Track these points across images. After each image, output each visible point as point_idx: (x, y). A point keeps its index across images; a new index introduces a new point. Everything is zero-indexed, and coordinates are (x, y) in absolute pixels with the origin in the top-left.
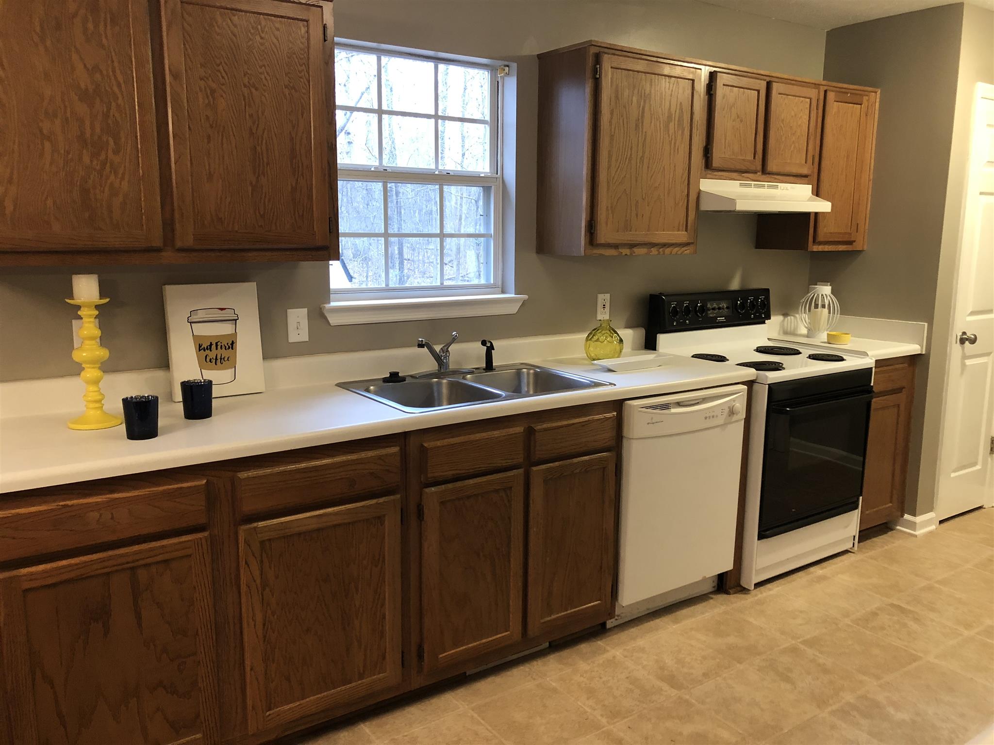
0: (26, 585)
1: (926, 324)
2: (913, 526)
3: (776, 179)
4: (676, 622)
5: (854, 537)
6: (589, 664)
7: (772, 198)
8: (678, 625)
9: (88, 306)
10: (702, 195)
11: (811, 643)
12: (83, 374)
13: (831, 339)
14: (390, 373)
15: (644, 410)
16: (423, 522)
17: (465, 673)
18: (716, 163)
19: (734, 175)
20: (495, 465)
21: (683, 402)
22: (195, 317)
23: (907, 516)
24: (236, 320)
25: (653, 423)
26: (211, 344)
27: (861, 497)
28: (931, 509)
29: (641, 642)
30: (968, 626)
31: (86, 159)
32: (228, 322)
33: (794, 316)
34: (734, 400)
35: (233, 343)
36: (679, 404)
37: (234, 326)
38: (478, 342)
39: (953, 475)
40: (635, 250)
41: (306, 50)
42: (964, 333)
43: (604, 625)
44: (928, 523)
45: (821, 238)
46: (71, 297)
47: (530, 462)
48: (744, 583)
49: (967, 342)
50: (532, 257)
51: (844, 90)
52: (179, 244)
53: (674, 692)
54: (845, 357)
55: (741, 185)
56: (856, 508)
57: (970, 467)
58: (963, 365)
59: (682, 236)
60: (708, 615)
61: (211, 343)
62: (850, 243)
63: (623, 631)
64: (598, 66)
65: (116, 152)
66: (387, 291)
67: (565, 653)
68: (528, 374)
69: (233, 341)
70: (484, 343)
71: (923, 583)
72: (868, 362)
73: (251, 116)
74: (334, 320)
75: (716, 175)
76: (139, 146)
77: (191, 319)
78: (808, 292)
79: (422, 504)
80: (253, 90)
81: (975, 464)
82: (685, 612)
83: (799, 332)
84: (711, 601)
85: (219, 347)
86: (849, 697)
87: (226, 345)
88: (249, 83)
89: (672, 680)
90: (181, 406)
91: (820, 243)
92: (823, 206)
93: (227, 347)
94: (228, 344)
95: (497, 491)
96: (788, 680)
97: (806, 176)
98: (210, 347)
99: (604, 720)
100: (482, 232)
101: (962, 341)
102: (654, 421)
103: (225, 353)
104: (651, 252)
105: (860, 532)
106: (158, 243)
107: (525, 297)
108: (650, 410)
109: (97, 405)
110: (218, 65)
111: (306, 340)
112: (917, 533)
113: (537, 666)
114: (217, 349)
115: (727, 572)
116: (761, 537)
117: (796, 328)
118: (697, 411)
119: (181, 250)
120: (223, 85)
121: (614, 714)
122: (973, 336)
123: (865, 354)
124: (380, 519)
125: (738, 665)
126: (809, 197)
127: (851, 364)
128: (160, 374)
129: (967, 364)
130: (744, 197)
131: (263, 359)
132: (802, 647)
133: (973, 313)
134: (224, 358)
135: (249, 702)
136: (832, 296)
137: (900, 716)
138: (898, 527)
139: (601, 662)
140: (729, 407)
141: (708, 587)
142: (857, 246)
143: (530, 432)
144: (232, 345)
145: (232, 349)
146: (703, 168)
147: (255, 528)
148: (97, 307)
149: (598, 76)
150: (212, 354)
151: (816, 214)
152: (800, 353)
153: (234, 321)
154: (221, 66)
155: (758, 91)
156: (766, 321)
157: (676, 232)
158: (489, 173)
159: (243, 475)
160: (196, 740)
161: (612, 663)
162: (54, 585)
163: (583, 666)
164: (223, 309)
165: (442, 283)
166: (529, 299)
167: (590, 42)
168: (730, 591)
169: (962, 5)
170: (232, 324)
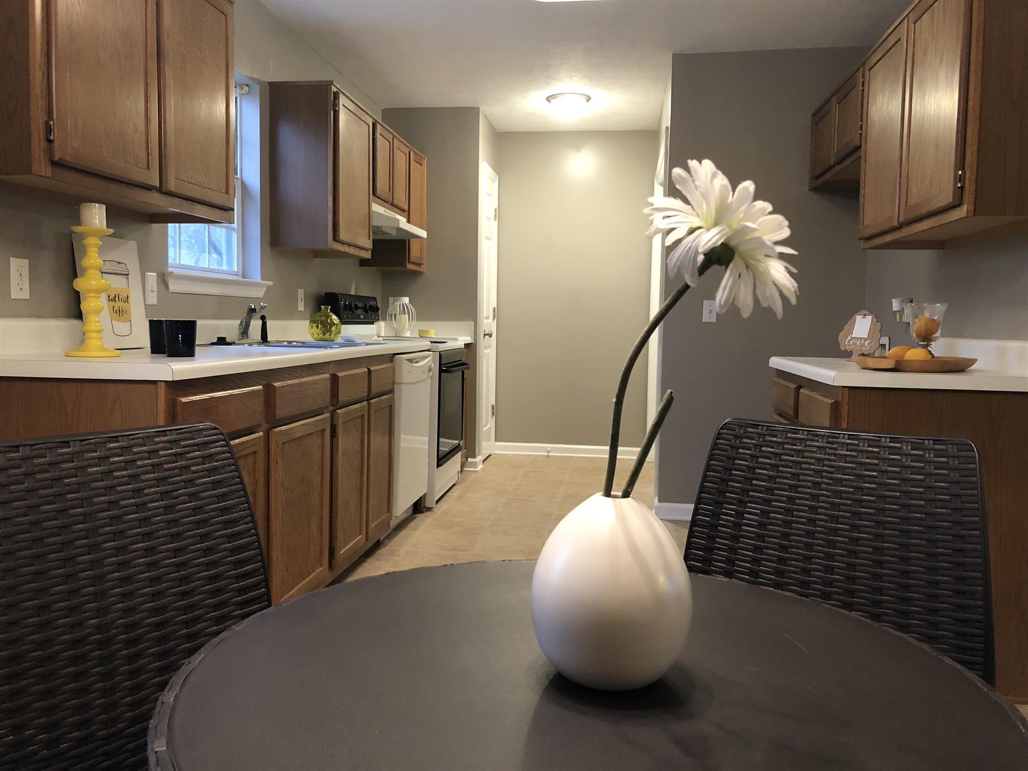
1: (474, 324)
2: (475, 465)
3: (396, 210)
4: (415, 530)
5: (459, 471)
6: (398, 558)
8: (418, 530)
9: (94, 234)
11: (498, 520)
12: (85, 303)
13: (422, 334)
14: (218, 338)
15: (406, 361)
16: (334, 438)
18: (377, 193)
19: (382, 202)
22: (104, 267)
23: (469, 460)
24: (128, 275)
26: (115, 297)
27: (462, 441)
28: (479, 453)
29: (411, 542)
30: (554, 498)
32: (122, 276)
34: (429, 362)
35: (127, 297)
36: (413, 361)
37: (127, 280)
38: (259, 319)
39: (484, 430)
40: (350, 248)
42: (485, 331)
44: (479, 463)
45: (412, 260)
46: (80, 224)
47: (370, 395)
48: (428, 505)
49: (486, 336)
50: (268, 250)
51: (415, 153)
52: (168, 187)
55: (385, 209)
56: (461, 450)
57: (487, 425)
59: (368, 243)
60: (427, 523)
61: (115, 295)
62: (420, 265)
63: (392, 540)
69: (127, 295)
70: (263, 317)
71: (511, 488)
72: (461, 344)
75: (377, 200)
79: (337, 422)
81: (488, 423)
82: (411, 525)
83: (381, 335)
84: (417, 518)
85: (120, 299)
87: (124, 298)
91: (410, 262)
92: (423, 233)
93: (125, 300)
95: (359, 418)
97: (405, 212)
98: (114, 299)
102: (409, 371)
103: (124, 306)
104: (356, 252)
105: (461, 467)
106: (156, 184)
108: (408, 362)
111: (154, 304)
112: (475, 470)
114: (119, 301)
115: (420, 498)
116: (438, 467)
118: (421, 366)
119: (165, 194)
122: (491, 332)
124: (324, 432)
125: (479, 536)
129: (485, 352)
132: (495, 522)
133: (485, 317)
134: (124, 311)
136: (410, 304)
138: (465, 469)
139: (403, 555)
140: (427, 367)
142: (421, 269)
143: (370, 371)
144: (127, 300)
145: (128, 303)
146: (373, 195)
147: (279, 432)
148: (103, 237)
149: (337, 109)
150: (116, 306)
155: (390, 144)
156: (375, 323)
157: (366, 240)
164: (119, 263)
165: (209, 266)
166: (272, 286)
167: (332, 82)
168: (424, 510)
169: (479, 108)
170: (126, 278)
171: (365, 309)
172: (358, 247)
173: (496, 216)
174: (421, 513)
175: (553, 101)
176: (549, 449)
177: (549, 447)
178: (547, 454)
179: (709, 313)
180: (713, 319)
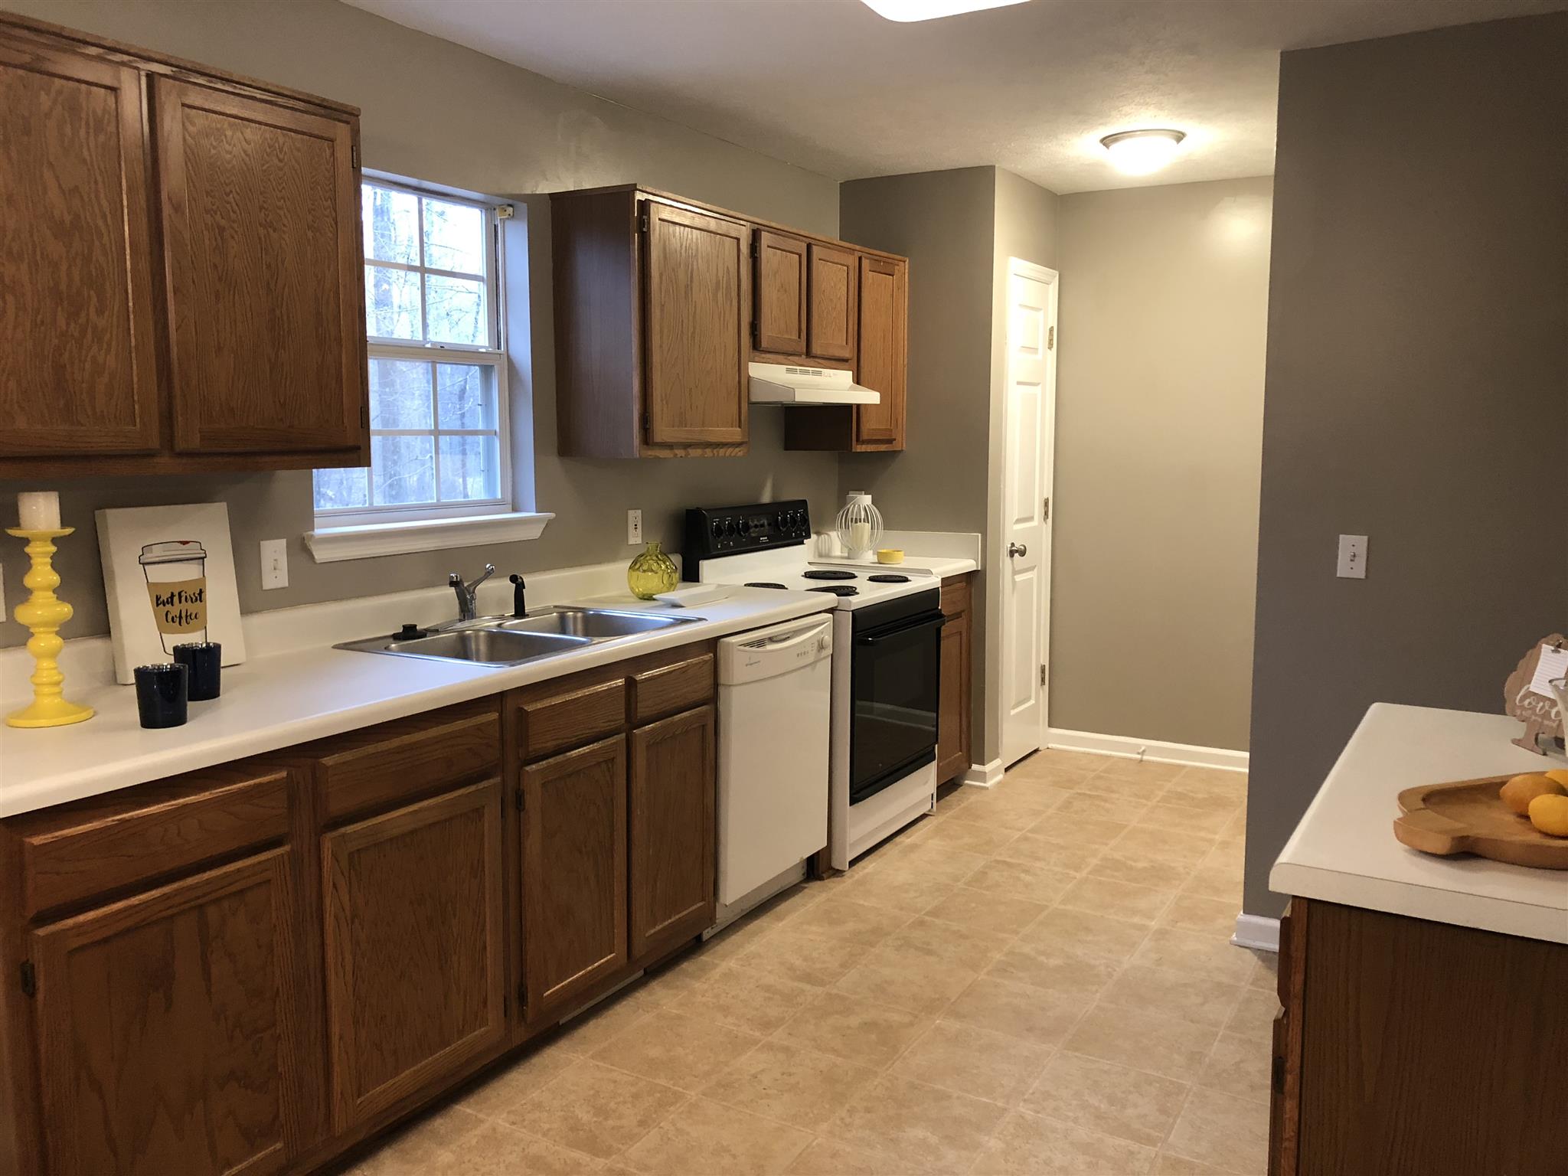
0: (75, 943)
1: (980, 535)
2: (982, 776)
3: (819, 363)
4: (780, 919)
5: (932, 795)
6: (705, 983)
7: (817, 387)
8: (784, 922)
9: (41, 538)
10: (751, 383)
11: (935, 913)
12: (31, 643)
13: (882, 559)
14: (403, 626)
15: (742, 648)
16: (522, 813)
17: (558, 1022)
18: (764, 344)
19: (780, 358)
20: (597, 730)
21: (776, 636)
22: (149, 555)
23: (975, 767)
24: (203, 558)
25: (751, 664)
26: (173, 595)
27: (936, 746)
28: (996, 756)
29: (752, 948)
30: (1077, 869)
31: (62, 322)
32: (191, 562)
33: (827, 534)
34: (822, 632)
35: (201, 592)
36: (771, 640)
37: (202, 567)
38: (505, 579)
39: (1013, 712)
40: (690, 451)
41: (332, 179)
42: (1013, 545)
43: (699, 938)
44: (995, 772)
45: (865, 436)
46: (17, 524)
47: (633, 721)
48: (836, 865)
49: (1016, 555)
50: (554, 462)
51: (876, 258)
52: (180, 445)
53: (819, 990)
54: (909, 578)
55: (788, 370)
56: (934, 759)
57: (1024, 704)
58: (1014, 582)
59: (735, 434)
60: (811, 905)
61: (172, 593)
62: (890, 441)
63: (724, 940)
64: (645, 217)
65: (100, 312)
66: (373, 512)
67: (669, 977)
68: (575, 618)
69: (201, 590)
70: (514, 579)
71: (1017, 835)
72: (934, 581)
73: (269, 266)
74: (321, 555)
75: (763, 358)
76: (131, 304)
77: (144, 559)
78: (845, 504)
79: (521, 788)
80: (271, 230)
81: (1028, 699)
82: (783, 907)
84: (806, 890)
85: (183, 599)
86: (998, 956)
87: (192, 596)
88: (266, 221)
89: (808, 978)
90: (133, 690)
91: (864, 442)
92: (870, 397)
93: (194, 598)
94: (194, 594)
95: (599, 764)
96: (930, 952)
97: (846, 360)
98: (170, 600)
99: (757, 1034)
100: (480, 427)
101: (1012, 553)
102: (752, 662)
103: (192, 607)
104: (706, 454)
105: (938, 788)
106: (155, 443)
107: (553, 515)
108: (747, 648)
109: (56, 689)
110: (228, 195)
111: (283, 586)
112: (988, 784)
113: (642, 996)
114: (180, 602)
115: (818, 852)
116: (853, 801)
117: (830, 550)
118: (787, 648)
119: (180, 455)
120: (234, 222)
121: (767, 1025)
122: (1023, 548)
123: (928, 572)
124: (478, 812)
125: (873, 950)
126: (849, 386)
127: (917, 584)
128: (97, 644)
129: (1017, 580)
130: (803, 386)
131: (241, 614)
132: (927, 918)
133: (1019, 521)
134: (190, 615)
135: (337, 1087)
136: (873, 506)
137: (1053, 962)
138: (966, 782)
139: (717, 977)
140: (818, 641)
141: (798, 876)
142: (896, 446)
143: (631, 683)
144: (200, 596)
145: (201, 601)
146: (751, 351)
147: (343, 835)
148: (55, 541)
149: (645, 230)
150: (174, 610)
151: (858, 406)
152: (856, 577)
153: (201, 560)
154: (231, 196)
155: (800, 256)
156: (805, 541)
157: (731, 429)
158: (490, 346)
159: (328, 761)
160: (275, 1151)
161: (728, 976)
162: (106, 940)
163: (697, 985)
164: (184, 543)
165: (438, 500)
166: (554, 519)
167: (636, 185)
168: (824, 875)
169: (993, 167)
170: (199, 564)
171: (774, 524)
172: (711, 445)
173: (1051, 340)
174: (820, 880)
175: (1114, 147)
176: (1143, 748)
177: (1144, 745)
178: (1139, 756)
179: (1352, 560)
180: (1359, 572)
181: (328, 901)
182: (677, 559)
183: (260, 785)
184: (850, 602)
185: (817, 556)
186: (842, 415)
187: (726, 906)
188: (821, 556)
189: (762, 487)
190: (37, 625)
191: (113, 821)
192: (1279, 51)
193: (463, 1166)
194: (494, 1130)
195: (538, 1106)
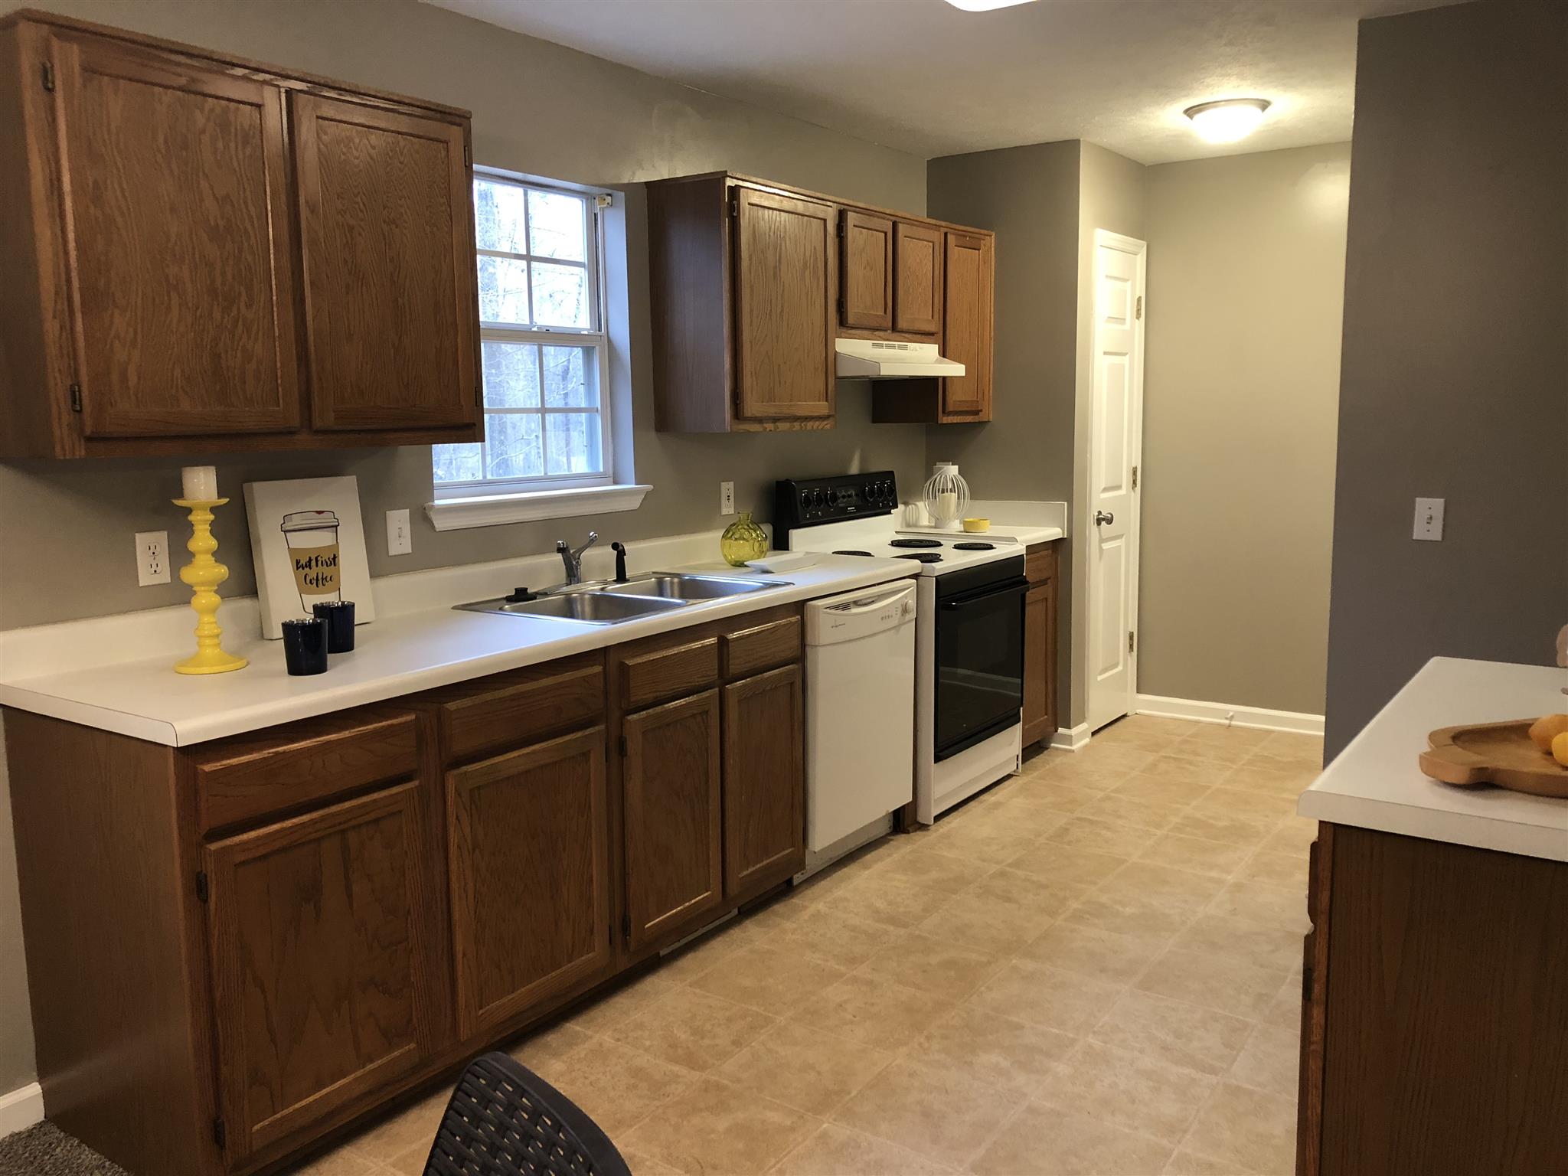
0: (240, 858)
1: (1066, 503)
2: (1069, 740)
3: (905, 338)
4: (867, 867)
5: (1018, 756)
6: (794, 922)
7: (902, 361)
8: (871, 870)
9: (202, 507)
10: (838, 357)
11: (1017, 864)
12: (194, 600)
13: (968, 527)
14: (516, 589)
15: (828, 610)
16: (624, 759)
17: (659, 953)
18: (851, 319)
19: (866, 333)
20: (693, 684)
21: (861, 600)
22: (289, 524)
23: (1061, 730)
24: (336, 526)
25: (836, 626)
26: (310, 560)
27: (1021, 709)
28: (1082, 719)
29: (839, 893)
30: (1159, 826)
31: (217, 315)
32: (325, 529)
33: (915, 504)
34: (905, 596)
35: (335, 557)
36: (857, 603)
37: (335, 534)
38: (606, 547)
39: (1100, 678)
40: (778, 424)
41: (447, 177)
42: (1100, 513)
43: (790, 881)
44: (1081, 736)
45: (950, 408)
46: (181, 495)
47: (725, 677)
48: (921, 819)
49: (1103, 523)
50: (651, 437)
51: (962, 233)
52: (318, 423)
53: (902, 931)
54: (994, 546)
55: (874, 344)
56: (1019, 721)
57: (1112, 669)
58: (1101, 548)
59: (822, 407)
60: (896, 856)
61: (310, 558)
62: (977, 413)
63: (813, 885)
64: (735, 202)
65: (249, 306)
66: (484, 485)
67: (761, 916)
68: (672, 583)
69: (334, 555)
70: (615, 546)
71: (1100, 795)
72: (1019, 548)
73: (392, 260)
74: (441, 524)
75: (850, 334)
76: (274, 298)
77: (288, 526)
78: (932, 475)
79: (624, 735)
80: (393, 227)
81: (1116, 665)
82: (869, 857)
84: (892, 842)
85: (320, 563)
86: (1074, 905)
87: (327, 560)
88: (388, 217)
89: (893, 920)
90: (281, 645)
91: (950, 414)
92: (955, 369)
93: (329, 562)
94: (329, 559)
95: (694, 716)
96: (1009, 900)
97: (932, 334)
98: (309, 565)
99: (843, 969)
100: (583, 405)
101: (1099, 522)
102: (837, 624)
103: (327, 571)
104: (794, 427)
105: (1023, 750)
106: (296, 422)
107: (650, 487)
108: (833, 611)
109: (216, 641)
110: (356, 196)
111: (407, 552)
112: (1074, 747)
113: (736, 933)
114: (317, 566)
115: (904, 807)
116: (938, 759)
117: (917, 519)
118: (875, 610)
119: (317, 432)
120: (362, 220)
121: (852, 961)
122: (1109, 516)
123: (1014, 540)
124: (585, 755)
125: (954, 896)
126: (936, 358)
127: (1002, 552)
128: (246, 603)
129: (1104, 548)
130: (888, 360)
131: (371, 577)
132: (1008, 869)
133: (1106, 490)
134: (326, 578)
135: (462, 1000)
136: (960, 477)
137: (1128, 910)
138: (1052, 745)
139: (806, 917)
140: (902, 606)
141: (884, 829)
142: (982, 417)
143: (723, 642)
144: (334, 560)
145: (335, 565)
146: (838, 327)
147: (466, 773)
148: (213, 510)
149: (735, 214)
150: (312, 573)
151: (944, 378)
152: (942, 545)
153: (334, 529)
154: (359, 198)
155: (886, 234)
156: (892, 511)
157: (818, 403)
158: (591, 329)
159: (451, 706)
160: (410, 1050)
161: (817, 917)
162: (264, 857)
163: (788, 925)
164: (320, 512)
165: (546, 474)
166: (653, 490)
167: (726, 171)
168: (909, 828)
169: (1079, 140)
170: (333, 532)
171: (861, 494)
172: (798, 419)
173: (1139, 310)
174: (906, 833)
175: (1197, 117)
176: (1231, 714)
177: (1232, 711)
178: (1227, 722)
179: (1428, 523)
180: (1436, 534)
181: (452, 830)
182: (767, 529)
183: (392, 725)
184: (933, 568)
185: (904, 525)
186: (928, 387)
187: (815, 853)
188: (908, 525)
189: (850, 460)
190: (198, 584)
191: (269, 753)
192: (1357, 20)
193: (573, 1073)
194: (601, 1045)
195: (641, 1026)
